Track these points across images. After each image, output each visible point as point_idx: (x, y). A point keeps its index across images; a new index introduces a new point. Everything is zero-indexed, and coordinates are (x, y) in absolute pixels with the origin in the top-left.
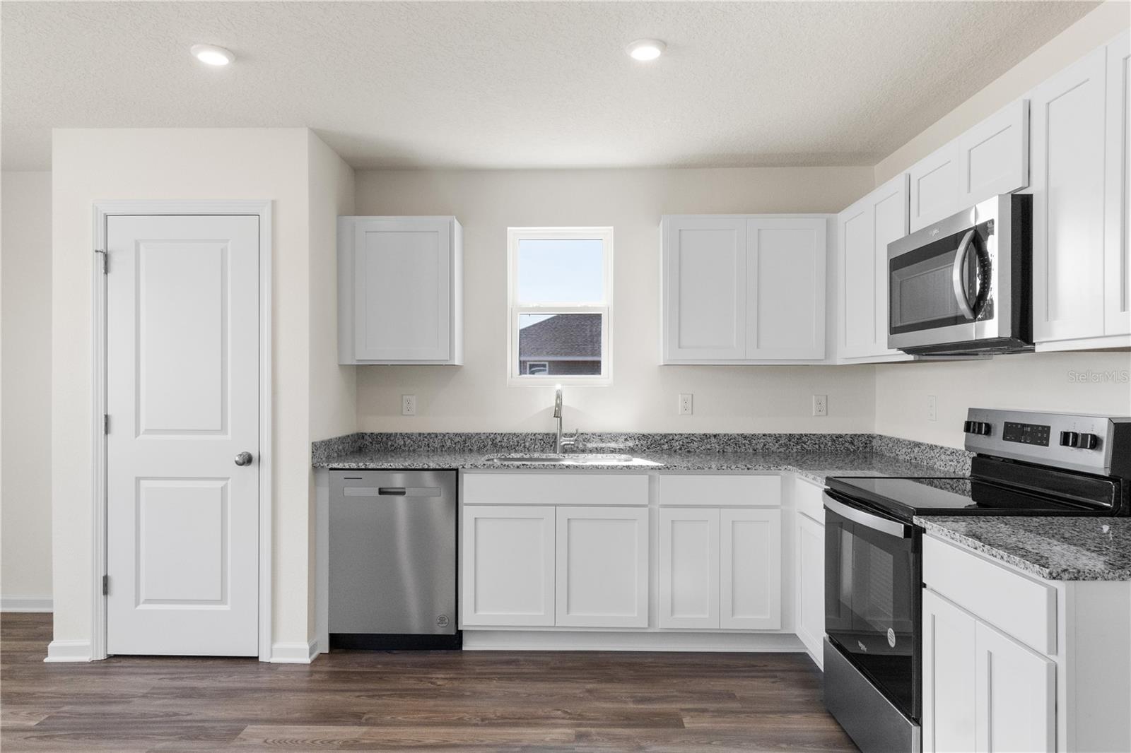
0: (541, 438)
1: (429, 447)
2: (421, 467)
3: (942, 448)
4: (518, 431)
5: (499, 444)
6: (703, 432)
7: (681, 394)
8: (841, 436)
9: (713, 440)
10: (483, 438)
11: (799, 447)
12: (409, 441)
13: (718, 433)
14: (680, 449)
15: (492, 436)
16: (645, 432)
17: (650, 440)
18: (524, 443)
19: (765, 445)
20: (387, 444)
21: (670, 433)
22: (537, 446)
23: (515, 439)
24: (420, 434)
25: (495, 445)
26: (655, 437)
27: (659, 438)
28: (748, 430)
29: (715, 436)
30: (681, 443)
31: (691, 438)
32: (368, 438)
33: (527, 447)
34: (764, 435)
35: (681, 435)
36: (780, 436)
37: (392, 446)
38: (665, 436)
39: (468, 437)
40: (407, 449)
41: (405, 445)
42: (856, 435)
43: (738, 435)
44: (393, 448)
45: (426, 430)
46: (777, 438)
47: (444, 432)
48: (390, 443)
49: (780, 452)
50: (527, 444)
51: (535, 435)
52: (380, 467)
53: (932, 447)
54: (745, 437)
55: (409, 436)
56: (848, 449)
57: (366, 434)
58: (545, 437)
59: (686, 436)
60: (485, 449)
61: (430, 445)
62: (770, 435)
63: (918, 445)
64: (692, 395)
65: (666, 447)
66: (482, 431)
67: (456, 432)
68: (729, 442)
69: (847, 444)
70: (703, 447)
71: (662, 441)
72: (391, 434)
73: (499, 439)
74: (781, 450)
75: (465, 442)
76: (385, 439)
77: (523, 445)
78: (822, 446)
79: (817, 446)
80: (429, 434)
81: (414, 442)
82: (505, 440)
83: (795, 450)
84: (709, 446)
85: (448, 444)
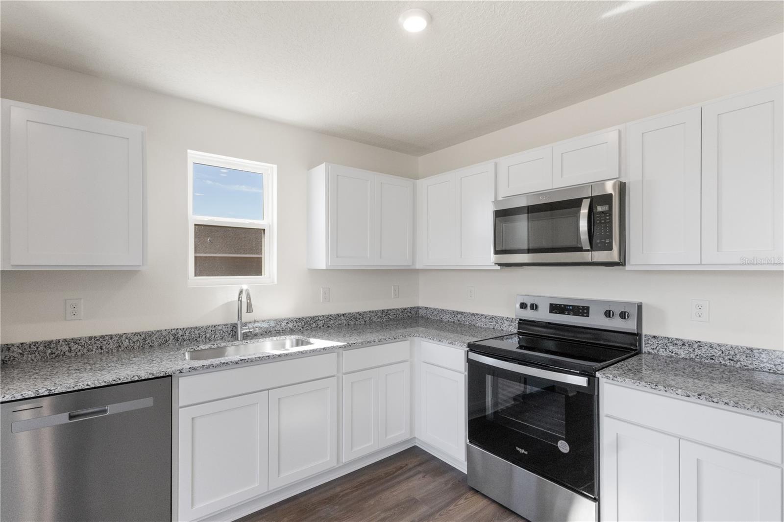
0: (220, 328)
1: (102, 349)
2: (129, 380)
3: (482, 315)
4: (198, 324)
5: (181, 338)
6: (336, 313)
7: (323, 288)
8: (405, 309)
9: (342, 318)
10: (164, 334)
11: (387, 317)
12: (76, 346)
13: (345, 312)
14: (323, 326)
15: (174, 331)
16: (301, 315)
17: (304, 322)
18: (205, 334)
19: (370, 318)
20: (45, 353)
21: (317, 315)
22: (217, 336)
23: (197, 332)
24: (90, 338)
25: (176, 339)
26: (307, 319)
27: (309, 320)
28: (361, 309)
29: (343, 315)
30: (324, 322)
31: (329, 318)
32: (16, 349)
33: (208, 337)
34: (370, 312)
35: (323, 316)
36: (378, 311)
37: (52, 353)
38: (313, 318)
39: (150, 334)
40: (73, 354)
41: (70, 351)
42: (412, 308)
43: (356, 313)
44: (54, 356)
45: (97, 333)
46: (376, 312)
47: (121, 332)
48: (49, 351)
49: (378, 322)
50: (208, 335)
51: (215, 327)
52: (72, 390)
53: (473, 315)
54: (359, 314)
55: (75, 341)
56: (409, 316)
57: (13, 345)
58: (224, 327)
59: (327, 317)
60: (167, 344)
61: (104, 347)
62: (373, 312)
63: (462, 313)
64: (329, 289)
65: (314, 325)
66: (163, 328)
67: (134, 331)
68: (351, 318)
69: (408, 314)
70: (337, 323)
71: (312, 322)
72: (50, 342)
73: (181, 333)
74: (378, 320)
75: (145, 339)
76: (41, 348)
77: (204, 336)
78: (397, 316)
79: (395, 316)
80: (103, 337)
81: (82, 346)
82: (187, 334)
83: (385, 319)
84: (340, 322)
85: (126, 343)
